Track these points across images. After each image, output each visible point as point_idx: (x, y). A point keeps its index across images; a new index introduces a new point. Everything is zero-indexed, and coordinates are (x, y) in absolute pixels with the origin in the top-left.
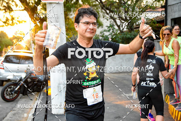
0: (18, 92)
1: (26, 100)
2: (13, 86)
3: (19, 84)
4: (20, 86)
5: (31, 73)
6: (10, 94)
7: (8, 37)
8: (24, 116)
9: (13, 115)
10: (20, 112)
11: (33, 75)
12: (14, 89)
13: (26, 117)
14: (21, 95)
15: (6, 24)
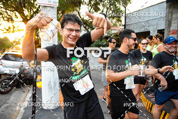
0: (12, 86)
1: (19, 92)
2: (7, 81)
3: (13, 79)
4: (14, 81)
5: (24, 70)
6: (4, 88)
7: (9, 41)
8: (16, 108)
9: (5, 108)
10: (13, 104)
11: (26, 71)
12: (8, 83)
13: (18, 110)
14: (15, 88)
15: (8, 31)
